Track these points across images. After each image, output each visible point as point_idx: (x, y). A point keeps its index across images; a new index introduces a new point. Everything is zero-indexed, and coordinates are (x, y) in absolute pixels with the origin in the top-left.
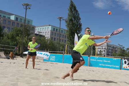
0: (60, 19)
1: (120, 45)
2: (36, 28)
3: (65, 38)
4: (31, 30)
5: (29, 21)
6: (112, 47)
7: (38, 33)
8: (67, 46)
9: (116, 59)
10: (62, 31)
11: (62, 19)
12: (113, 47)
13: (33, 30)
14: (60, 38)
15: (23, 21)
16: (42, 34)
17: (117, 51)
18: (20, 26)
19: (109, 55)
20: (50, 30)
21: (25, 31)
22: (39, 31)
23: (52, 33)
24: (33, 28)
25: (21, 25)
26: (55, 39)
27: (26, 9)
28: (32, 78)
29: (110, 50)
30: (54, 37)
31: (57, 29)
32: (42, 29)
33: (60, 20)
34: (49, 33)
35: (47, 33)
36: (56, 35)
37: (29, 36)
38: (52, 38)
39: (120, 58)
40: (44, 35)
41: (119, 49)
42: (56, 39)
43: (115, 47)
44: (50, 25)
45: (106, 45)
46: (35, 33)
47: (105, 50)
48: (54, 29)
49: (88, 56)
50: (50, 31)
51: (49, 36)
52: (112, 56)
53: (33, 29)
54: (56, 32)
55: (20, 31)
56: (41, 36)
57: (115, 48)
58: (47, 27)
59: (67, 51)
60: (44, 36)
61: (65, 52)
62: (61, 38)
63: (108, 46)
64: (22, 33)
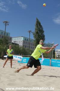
2: (13, 39)
4: (9, 40)
16: (17, 43)
21: (5, 40)
22: (15, 41)
23: (24, 42)
24: (11, 38)
25: (2, 36)
26: (26, 46)
27: (6, 25)
30: (25, 45)
31: (27, 40)
33: (30, 33)
35: (20, 42)
37: (8, 44)
38: (24, 46)
40: (18, 43)
44: (22, 37)
46: (12, 42)
48: (25, 39)
50: (22, 41)
51: (22, 44)
56: (16, 44)
58: (20, 38)
62: (31, 46)
64: (3, 42)
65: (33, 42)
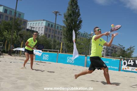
0: (56, 13)
1: (120, 45)
2: (28, 23)
3: (61, 35)
4: (22, 24)
5: (20, 15)
6: (112, 46)
7: (30, 29)
8: (63, 44)
9: (115, 59)
10: (58, 27)
11: (58, 14)
14: (55, 35)
15: (13, 14)
16: (35, 29)
17: (116, 51)
18: (9, 19)
19: (108, 55)
20: (45, 25)
21: (15, 25)
22: (32, 26)
23: (46, 29)
24: (25, 22)
25: (11, 18)
26: (49, 35)
28: (18, 78)
29: (110, 50)
30: (48, 33)
31: (52, 25)
32: (35, 24)
33: (56, 15)
34: (43, 29)
35: (40, 29)
36: (50, 32)
37: (19, 31)
38: (46, 34)
39: (120, 58)
40: (37, 31)
41: (119, 49)
42: (51, 36)
43: (115, 47)
44: (44, 20)
46: (27, 28)
47: (104, 50)
48: (49, 24)
49: (86, 56)
50: (44, 27)
51: (43, 32)
52: (111, 56)
53: (25, 24)
54: (51, 28)
55: (9, 25)
58: (41, 22)
59: (62, 49)
61: (60, 51)
62: (57, 35)
64: (12, 27)
65: (61, 30)
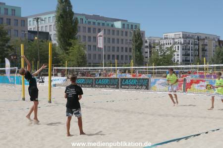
3: (89, 31)
5: (14, 11)
6: (196, 37)
12: (198, 37)
13: (24, 26)
17: (206, 45)
29: (191, 46)
43: (203, 37)
45: (181, 36)
46: (29, 30)
47: (178, 47)
57: (204, 39)
60: (48, 33)
63: (185, 36)
